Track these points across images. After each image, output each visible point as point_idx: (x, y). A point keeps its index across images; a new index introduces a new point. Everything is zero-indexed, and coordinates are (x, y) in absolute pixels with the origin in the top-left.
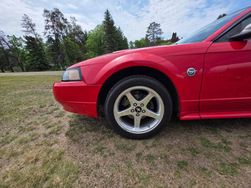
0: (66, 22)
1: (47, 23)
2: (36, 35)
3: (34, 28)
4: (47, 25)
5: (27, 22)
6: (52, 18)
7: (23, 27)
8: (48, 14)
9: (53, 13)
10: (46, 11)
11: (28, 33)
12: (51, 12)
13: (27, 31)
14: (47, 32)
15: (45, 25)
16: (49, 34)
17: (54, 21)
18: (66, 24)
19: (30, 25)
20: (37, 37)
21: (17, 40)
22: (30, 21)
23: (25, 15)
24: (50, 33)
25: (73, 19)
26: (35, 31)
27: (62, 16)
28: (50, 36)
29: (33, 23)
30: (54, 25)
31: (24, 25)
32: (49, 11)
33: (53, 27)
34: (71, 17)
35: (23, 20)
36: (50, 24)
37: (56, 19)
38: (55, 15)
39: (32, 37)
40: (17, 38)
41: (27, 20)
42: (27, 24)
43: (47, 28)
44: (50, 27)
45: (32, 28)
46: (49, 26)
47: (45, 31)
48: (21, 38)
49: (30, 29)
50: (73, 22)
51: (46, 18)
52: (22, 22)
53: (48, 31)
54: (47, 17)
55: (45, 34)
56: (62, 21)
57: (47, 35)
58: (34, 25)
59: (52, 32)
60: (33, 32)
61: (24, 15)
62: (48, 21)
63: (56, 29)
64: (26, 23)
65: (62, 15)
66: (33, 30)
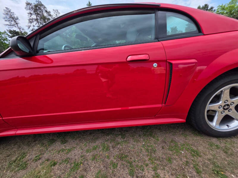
0: (50, 15)
1: (31, 16)
2: (20, 29)
3: (17, 21)
4: (31, 18)
5: (9, 15)
6: (35, 10)
7: (6, 21)
8: (31, 7)
9: (36, 6)
10: (28, 4)
11: (12, 26)
12: (33, 5)
13: (10, 25)
14: (31, 25)
15: (28, 19)
16: (33, 28)
17: (38, 14)
18: (49, 17)
19: (13, 18)
20: (21, 31)
21: (2, 34)
22: (13, 15)
23: (7, 8)
24: (34, 26)
25: (56, 12)
26: (19, 25)
27: (46, 9)
28: (34, 29)
29: (16, 17)
30: (38, 18)
31: (6, 19)
32: (31, 4)
33: (37, 20)
34: (53, 10)
35: (5, 13)
36: (34, 17)
37: (40, 12)
38: (37, 8)
39: (16, 31)
40: (2, 32)
41: (9, 13)
42: (10, 18)
43: (31, 21)
44: (34, 21)
45: (15, 21)
46: (32, 20)
47: (29, 25)
48: (5, 32)
49: (13, 23)
50: (56, 15)
51: (28, 11)
52: (4, 16)
53: (33, 24)
54: (30, 9)
55: (29, 27)
56: (45, 14)
57: (31, 28)
58: (17, 19)
59: (37, 25)
60: (16, 25)
61: (5, 9)
62: (31, 14)
63: (40, 22)
64: (8, 17)
65: (45, 7)
66: (17, 24)
